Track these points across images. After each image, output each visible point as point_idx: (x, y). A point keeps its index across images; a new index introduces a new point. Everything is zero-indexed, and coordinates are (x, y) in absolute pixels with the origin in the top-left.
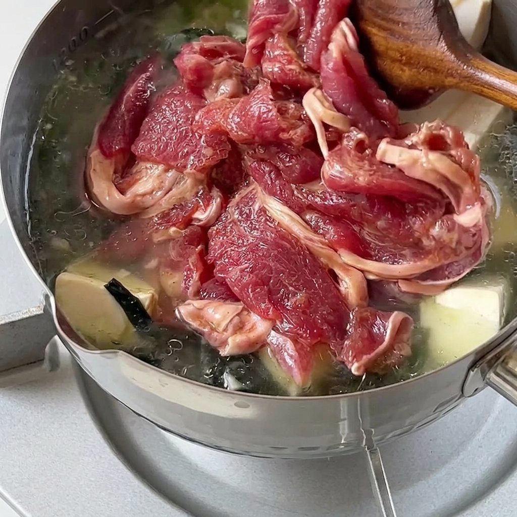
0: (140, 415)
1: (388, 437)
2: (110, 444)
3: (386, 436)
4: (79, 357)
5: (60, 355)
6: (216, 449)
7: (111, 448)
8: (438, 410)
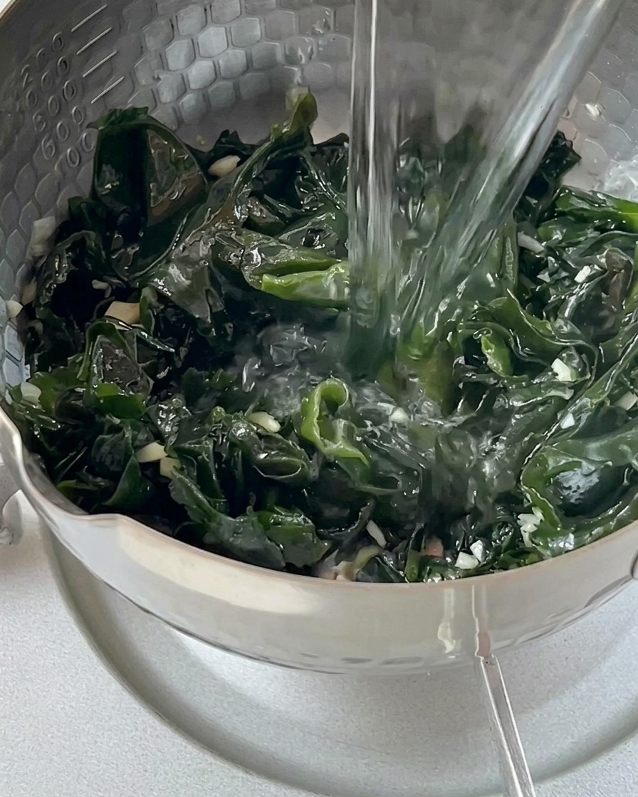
0: (147, 612)
2: (97, 650)
4: (54, 523)
5: (23, 517)
6: (263, 661)
7: (99, 656)
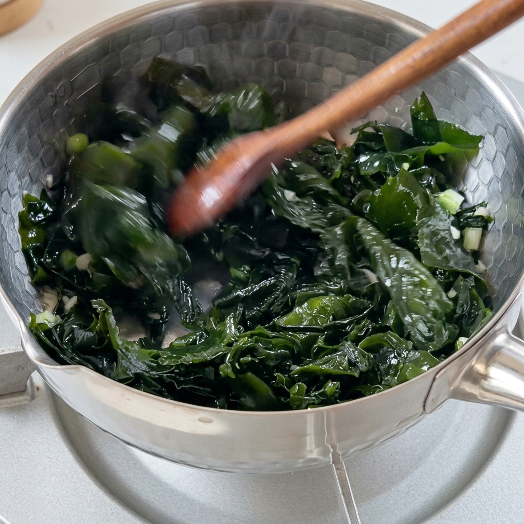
1: (350, 452)
3: (347, 452)
8: (400, 426)
